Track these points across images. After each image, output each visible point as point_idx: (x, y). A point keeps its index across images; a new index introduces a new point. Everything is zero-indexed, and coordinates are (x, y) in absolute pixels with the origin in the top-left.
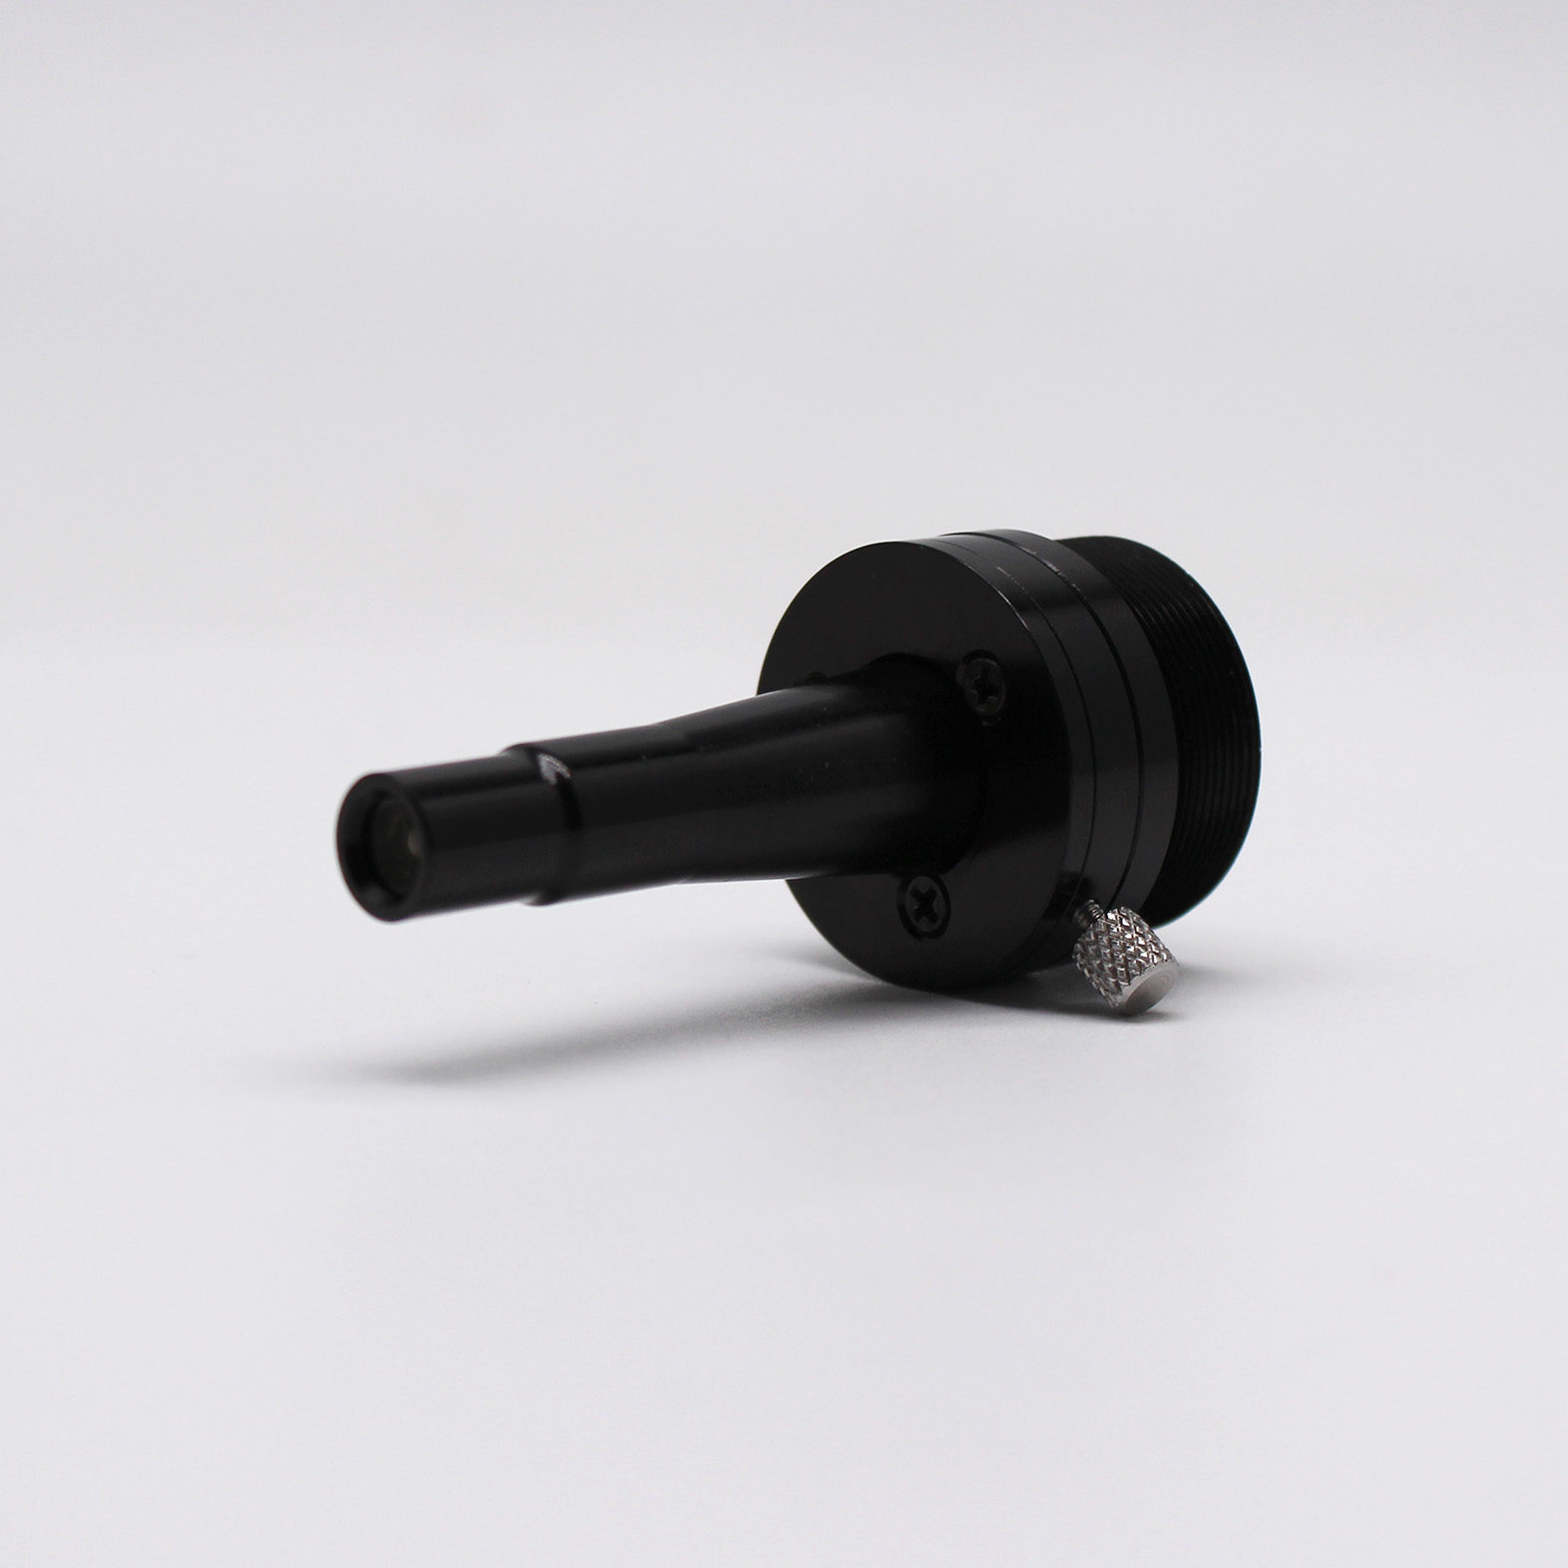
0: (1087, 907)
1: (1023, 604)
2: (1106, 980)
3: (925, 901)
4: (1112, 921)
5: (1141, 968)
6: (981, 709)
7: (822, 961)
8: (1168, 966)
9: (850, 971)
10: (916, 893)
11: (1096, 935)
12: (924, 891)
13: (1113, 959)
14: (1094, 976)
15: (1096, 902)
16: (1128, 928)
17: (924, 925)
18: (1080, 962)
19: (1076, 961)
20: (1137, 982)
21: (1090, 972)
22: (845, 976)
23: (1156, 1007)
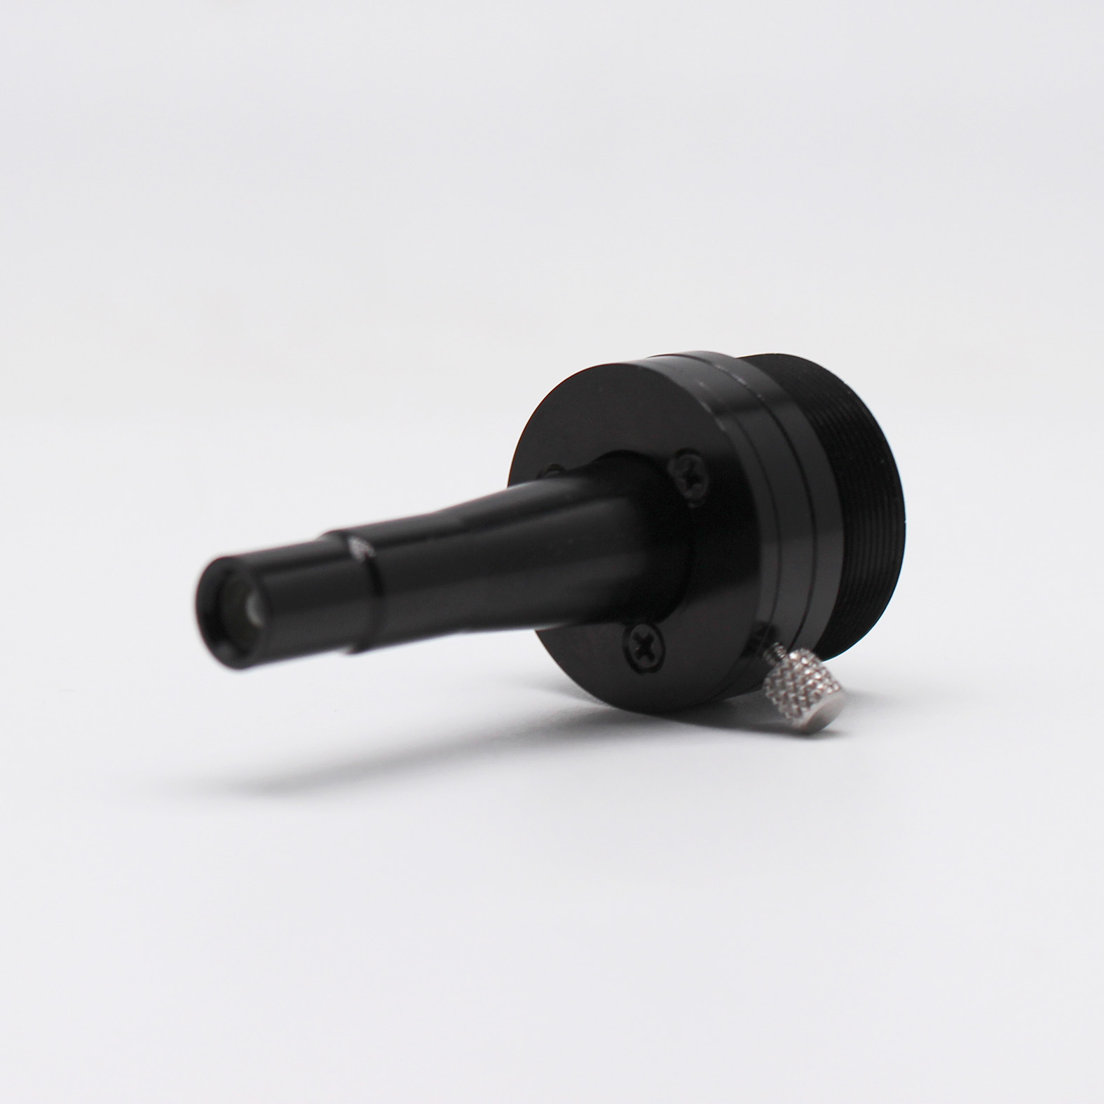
0: (773, 649)
1: (720, 410)
2: (790, 706)
3: (645, 644)
4: (794, 660)
5: (818, 697)
6: (688, 494)
7: (563, 690)
8: (839, 696)
9: (584, 698)
10: (637, 637)
11: (783, 671)
12: (644, 636)
13: (796, 690)
14: (781, 703)
15: (780, 644)
16: (806, 666)
17: (644, 662)
18: (769, 692)
19: (765, 691)
20: (815, 708)
21: (778, 700)
22: (581, 702)
23: (830, 727)
